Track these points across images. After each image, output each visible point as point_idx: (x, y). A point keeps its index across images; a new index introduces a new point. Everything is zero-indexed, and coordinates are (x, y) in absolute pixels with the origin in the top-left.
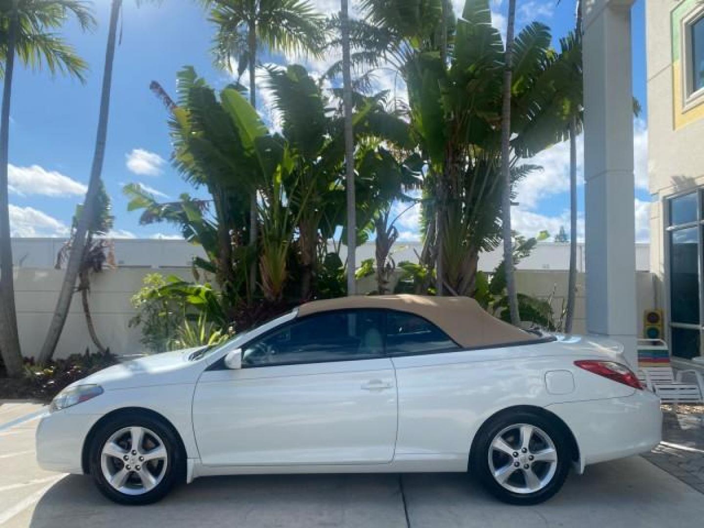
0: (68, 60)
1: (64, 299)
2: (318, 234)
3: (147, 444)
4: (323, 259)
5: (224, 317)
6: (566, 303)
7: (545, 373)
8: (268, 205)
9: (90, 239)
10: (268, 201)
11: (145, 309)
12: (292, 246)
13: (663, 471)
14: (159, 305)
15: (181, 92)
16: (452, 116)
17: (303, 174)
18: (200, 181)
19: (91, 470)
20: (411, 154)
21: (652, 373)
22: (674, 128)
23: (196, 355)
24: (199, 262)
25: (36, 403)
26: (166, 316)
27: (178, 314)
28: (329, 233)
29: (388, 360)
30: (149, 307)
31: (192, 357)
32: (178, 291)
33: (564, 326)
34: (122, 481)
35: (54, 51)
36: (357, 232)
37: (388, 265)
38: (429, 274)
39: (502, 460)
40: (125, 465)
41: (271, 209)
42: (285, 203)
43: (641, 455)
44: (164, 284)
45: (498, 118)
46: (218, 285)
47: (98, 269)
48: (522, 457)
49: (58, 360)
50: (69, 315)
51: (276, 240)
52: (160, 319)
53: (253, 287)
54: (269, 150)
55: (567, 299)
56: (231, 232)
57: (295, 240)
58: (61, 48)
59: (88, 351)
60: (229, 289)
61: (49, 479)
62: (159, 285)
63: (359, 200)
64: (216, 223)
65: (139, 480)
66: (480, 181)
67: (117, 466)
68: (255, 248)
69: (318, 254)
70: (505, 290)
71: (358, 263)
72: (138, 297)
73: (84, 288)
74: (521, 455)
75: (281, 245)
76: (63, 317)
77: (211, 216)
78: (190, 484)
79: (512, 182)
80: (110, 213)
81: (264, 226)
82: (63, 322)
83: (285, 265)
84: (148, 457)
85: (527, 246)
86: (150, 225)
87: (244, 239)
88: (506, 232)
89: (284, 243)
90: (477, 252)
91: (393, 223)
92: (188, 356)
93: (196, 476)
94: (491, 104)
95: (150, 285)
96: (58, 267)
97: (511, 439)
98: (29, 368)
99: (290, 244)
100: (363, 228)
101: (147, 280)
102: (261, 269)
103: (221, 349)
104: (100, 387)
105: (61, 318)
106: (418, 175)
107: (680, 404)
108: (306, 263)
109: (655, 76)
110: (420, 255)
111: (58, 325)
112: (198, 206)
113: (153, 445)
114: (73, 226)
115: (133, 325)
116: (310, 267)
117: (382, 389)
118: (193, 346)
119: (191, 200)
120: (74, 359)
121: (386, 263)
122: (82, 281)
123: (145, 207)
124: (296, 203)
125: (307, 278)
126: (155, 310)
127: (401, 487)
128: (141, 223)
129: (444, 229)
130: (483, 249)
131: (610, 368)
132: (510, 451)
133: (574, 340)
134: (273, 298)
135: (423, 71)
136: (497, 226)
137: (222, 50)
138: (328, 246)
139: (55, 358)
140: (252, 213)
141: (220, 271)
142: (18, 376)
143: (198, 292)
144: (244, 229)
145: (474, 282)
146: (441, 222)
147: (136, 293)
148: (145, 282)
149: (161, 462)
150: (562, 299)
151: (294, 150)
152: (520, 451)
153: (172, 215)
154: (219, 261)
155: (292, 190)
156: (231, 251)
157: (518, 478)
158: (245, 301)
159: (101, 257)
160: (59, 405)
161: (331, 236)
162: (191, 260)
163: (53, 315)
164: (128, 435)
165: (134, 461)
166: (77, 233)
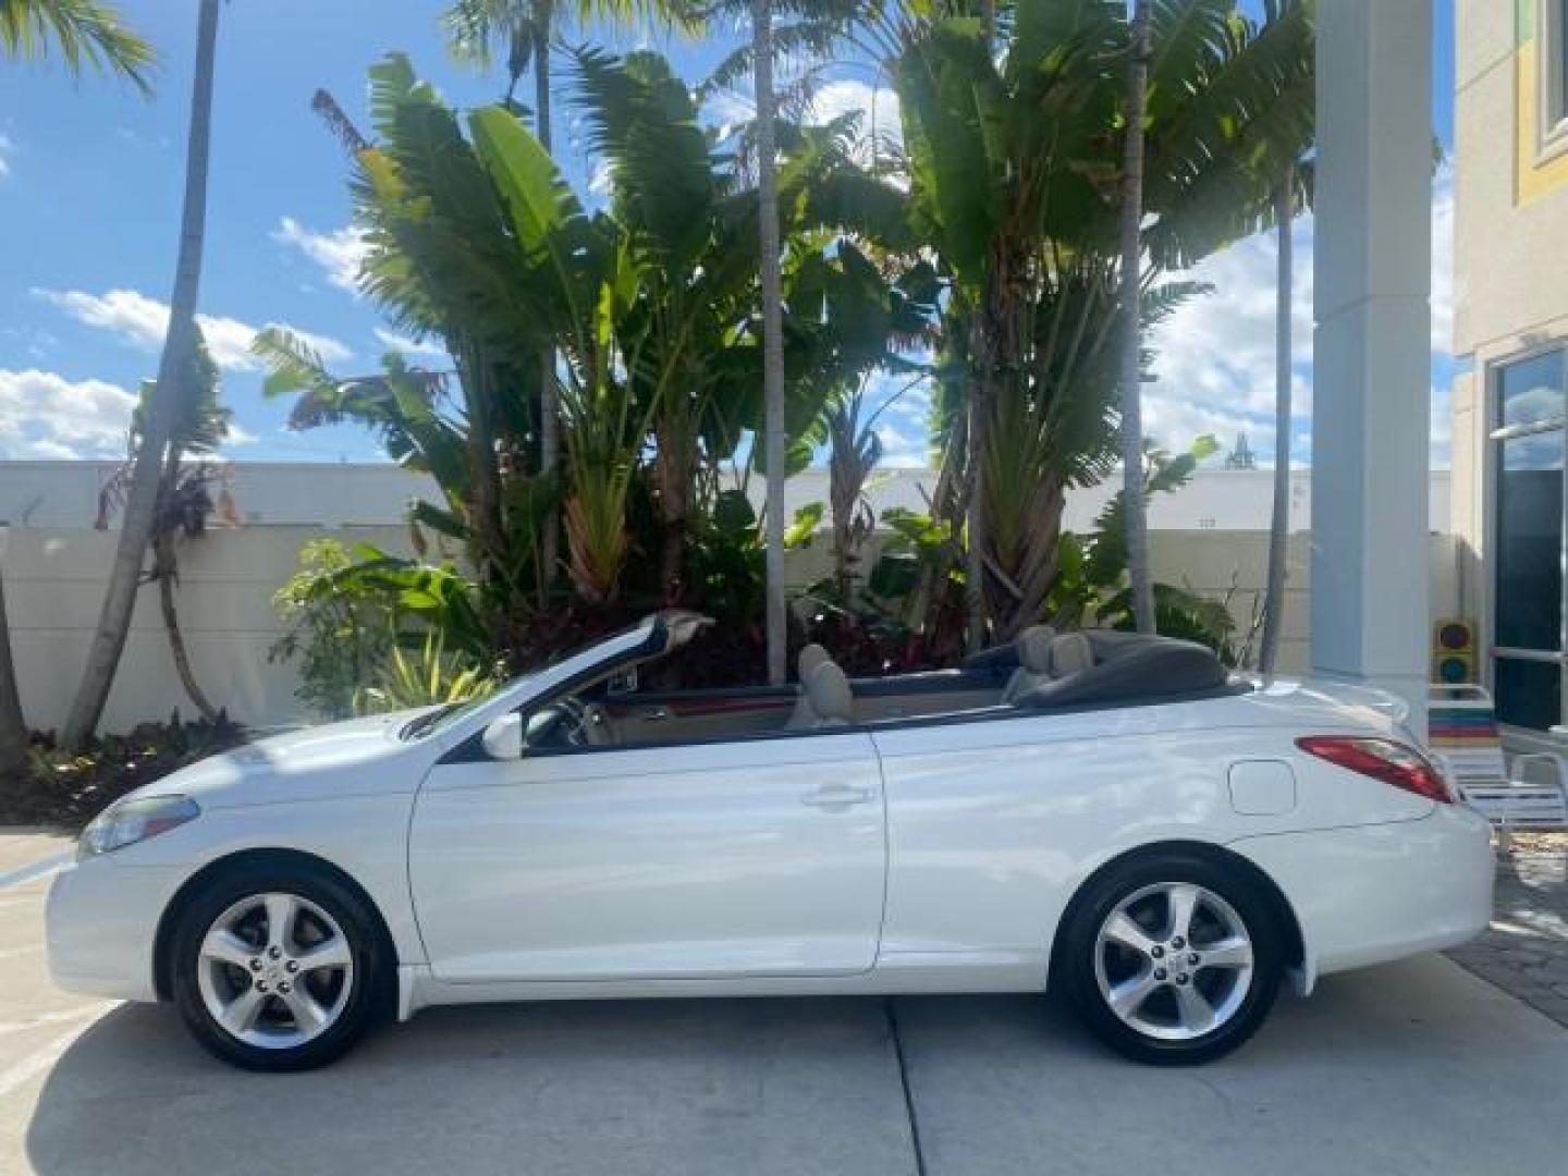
0: (108, 40)
1: (119, 598)
2: (699, 450)
3: (304, 935)
4: (711, 508)
5: (485, 638)
6: (1261, 604)
7: (1227, 765)
8: (582, 382)
9: (174, 461)
10: (581, 372)
11: (304, 619)
12: (640, 476)
13: (1488, 985)
14: (336, 612)
15: (377, 113)
16: (1009, 171)
17: (663, 309)
18: (425, 325)
19: (176, 993)
20: (912, 264)
21: (1457, 762)
22: (1515, 202)
23: (417, 727)
24: (425, 512)
25: (59, 835)
26: (355, 636)
27: (380, 632)
28: (720, 447)
29: (863, 737)
30: (313, 618)
31: (406, 734)
32: (380, 578)
33: (1255, 655)
34: (249, 1018)
35: (77, 21)
36: (788, 444)
37: (859, 520)
38: (952, 539)
39: (1125, 963)
40: (255, 980)
41: (590, 392)
42: (621, 374)
43: (1446, 952)
44: (347, 563)
45: (1117, 176)
46: (471, 568)
47: (196, 529)
48: (1172, 958)
49: (108, 736)
50: (131, 635)
51: (602, 463)
52: (341, 644)
53: (551, 572)
54: (582, 251)
55: (1264, 594)
56: (498, 445)
57: (647, 462)
58: (93, 13)
59: (175, 717)
60: (496, 575)
61: (81, 1011)
62: (335, 566)
63: (792, 370)
64: (465, 423)
65: (287, 1015)
66: (1069, 325)
67: (236, 983)
68: (555, 483)
69: (698, 496)
70: (1126, 573)
71: (789, 515)
72: (289, 594)
73: (165, 573)
74: (1171, 954)
75: (615, 474)
76: (116, 640)
77: (452, 408)
78: (406, 1023)
79: (1144, 326)
80: (222, 402)
81: (574, 430)
82: (117, 652)
83: (623, 520)
84: (308, 962)
85: (1175, 473)
86: (314, 431)
87: (529, 460)
88: (1128, 442)
89: (621, 470)
90: (1060, 487)
91: (870, 422)
92: (399, 729)
93: (420, 1004)
94: (1099, 142)
95: (313, 567)
96: (101, 525)
97: (1147, 916)
98: (42, 756)
99: (635, 471)
100: (800, 435)
101: (308, 557)
102: (569, 530)
103: (478, 710)
104: (192, 802)
105: (114, 642)
106: (929, 311)
107: (1517, 830)
108: (671, 516)
109: (1474, 81)
110: (931, 497)
111: (107, 658)
112: (422, 383)
113: (319, 936)
114: (133, 432)
115: (277, 658)
116: (682, 525)
117: (848, 803)
118: (412, 705)
119: (407, 370)
120: (145, 733)
121: (853, 516)
122: (159, 555)
123: (302, 386)
124: (647, 378)
125: (673, 551)
126: (328, 624)
127: (893, 1024)
128: (293, 425)
129: (987, 434)
130: (1075, 482)
131: (1377, 754)
132: (1146, 945)
133: (1282, 688)
134: (597, 596)
135: (938, 68)
136: (1108, 427)
137: (468, 18)
138: (720, 478)
139: (100, 733)
140: (546, 400)
141: (473, 534)
142: (18, 774)
143: (424, 583)
144: (528, 437)
145: (1054, 556)
146: (980, 420)
147: (283, 583)
148: (304, 561)
149: (338, 973)
150: (1253, 595)
151: (640, 253)
152: (1167, 945)
153: (362, 404)
154: (472, 512)
155: (638, 348)
156: (498, 490)
157: (1162, 1005)
158: (534, 601)
159: (201, 502)
160: (98, 844)
161: (727, 455)
162: (406, 510)
163: (91, 635)
164: (260, 914)
165: (275, 970)
166: (144, 445)
